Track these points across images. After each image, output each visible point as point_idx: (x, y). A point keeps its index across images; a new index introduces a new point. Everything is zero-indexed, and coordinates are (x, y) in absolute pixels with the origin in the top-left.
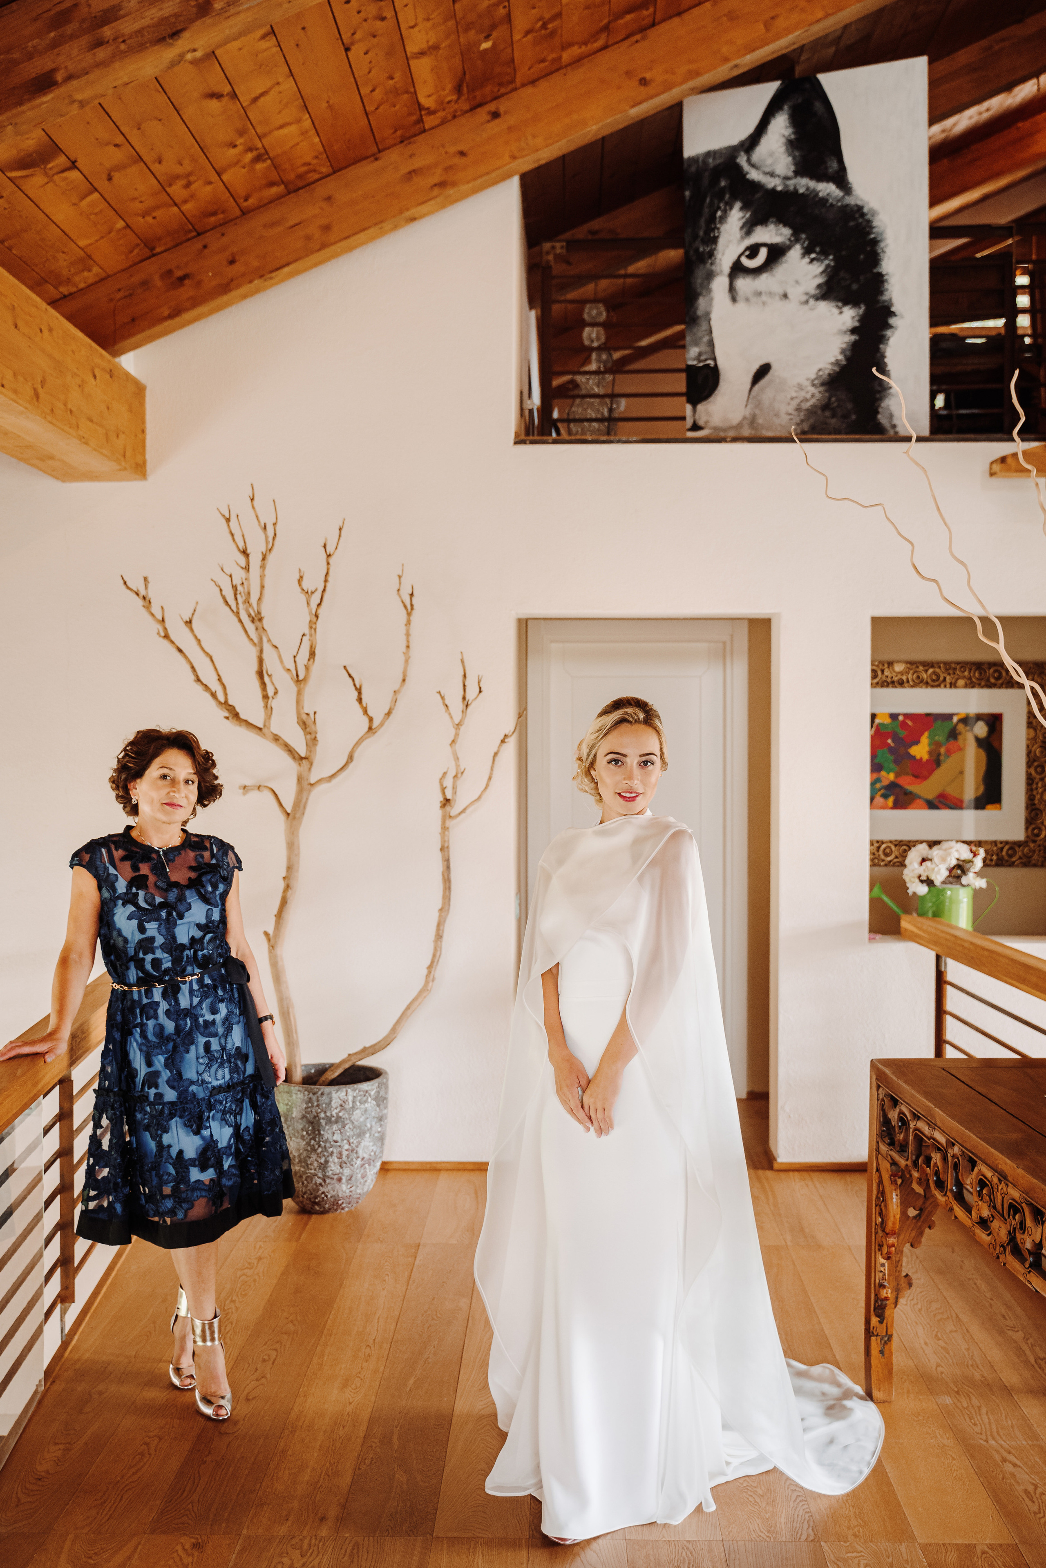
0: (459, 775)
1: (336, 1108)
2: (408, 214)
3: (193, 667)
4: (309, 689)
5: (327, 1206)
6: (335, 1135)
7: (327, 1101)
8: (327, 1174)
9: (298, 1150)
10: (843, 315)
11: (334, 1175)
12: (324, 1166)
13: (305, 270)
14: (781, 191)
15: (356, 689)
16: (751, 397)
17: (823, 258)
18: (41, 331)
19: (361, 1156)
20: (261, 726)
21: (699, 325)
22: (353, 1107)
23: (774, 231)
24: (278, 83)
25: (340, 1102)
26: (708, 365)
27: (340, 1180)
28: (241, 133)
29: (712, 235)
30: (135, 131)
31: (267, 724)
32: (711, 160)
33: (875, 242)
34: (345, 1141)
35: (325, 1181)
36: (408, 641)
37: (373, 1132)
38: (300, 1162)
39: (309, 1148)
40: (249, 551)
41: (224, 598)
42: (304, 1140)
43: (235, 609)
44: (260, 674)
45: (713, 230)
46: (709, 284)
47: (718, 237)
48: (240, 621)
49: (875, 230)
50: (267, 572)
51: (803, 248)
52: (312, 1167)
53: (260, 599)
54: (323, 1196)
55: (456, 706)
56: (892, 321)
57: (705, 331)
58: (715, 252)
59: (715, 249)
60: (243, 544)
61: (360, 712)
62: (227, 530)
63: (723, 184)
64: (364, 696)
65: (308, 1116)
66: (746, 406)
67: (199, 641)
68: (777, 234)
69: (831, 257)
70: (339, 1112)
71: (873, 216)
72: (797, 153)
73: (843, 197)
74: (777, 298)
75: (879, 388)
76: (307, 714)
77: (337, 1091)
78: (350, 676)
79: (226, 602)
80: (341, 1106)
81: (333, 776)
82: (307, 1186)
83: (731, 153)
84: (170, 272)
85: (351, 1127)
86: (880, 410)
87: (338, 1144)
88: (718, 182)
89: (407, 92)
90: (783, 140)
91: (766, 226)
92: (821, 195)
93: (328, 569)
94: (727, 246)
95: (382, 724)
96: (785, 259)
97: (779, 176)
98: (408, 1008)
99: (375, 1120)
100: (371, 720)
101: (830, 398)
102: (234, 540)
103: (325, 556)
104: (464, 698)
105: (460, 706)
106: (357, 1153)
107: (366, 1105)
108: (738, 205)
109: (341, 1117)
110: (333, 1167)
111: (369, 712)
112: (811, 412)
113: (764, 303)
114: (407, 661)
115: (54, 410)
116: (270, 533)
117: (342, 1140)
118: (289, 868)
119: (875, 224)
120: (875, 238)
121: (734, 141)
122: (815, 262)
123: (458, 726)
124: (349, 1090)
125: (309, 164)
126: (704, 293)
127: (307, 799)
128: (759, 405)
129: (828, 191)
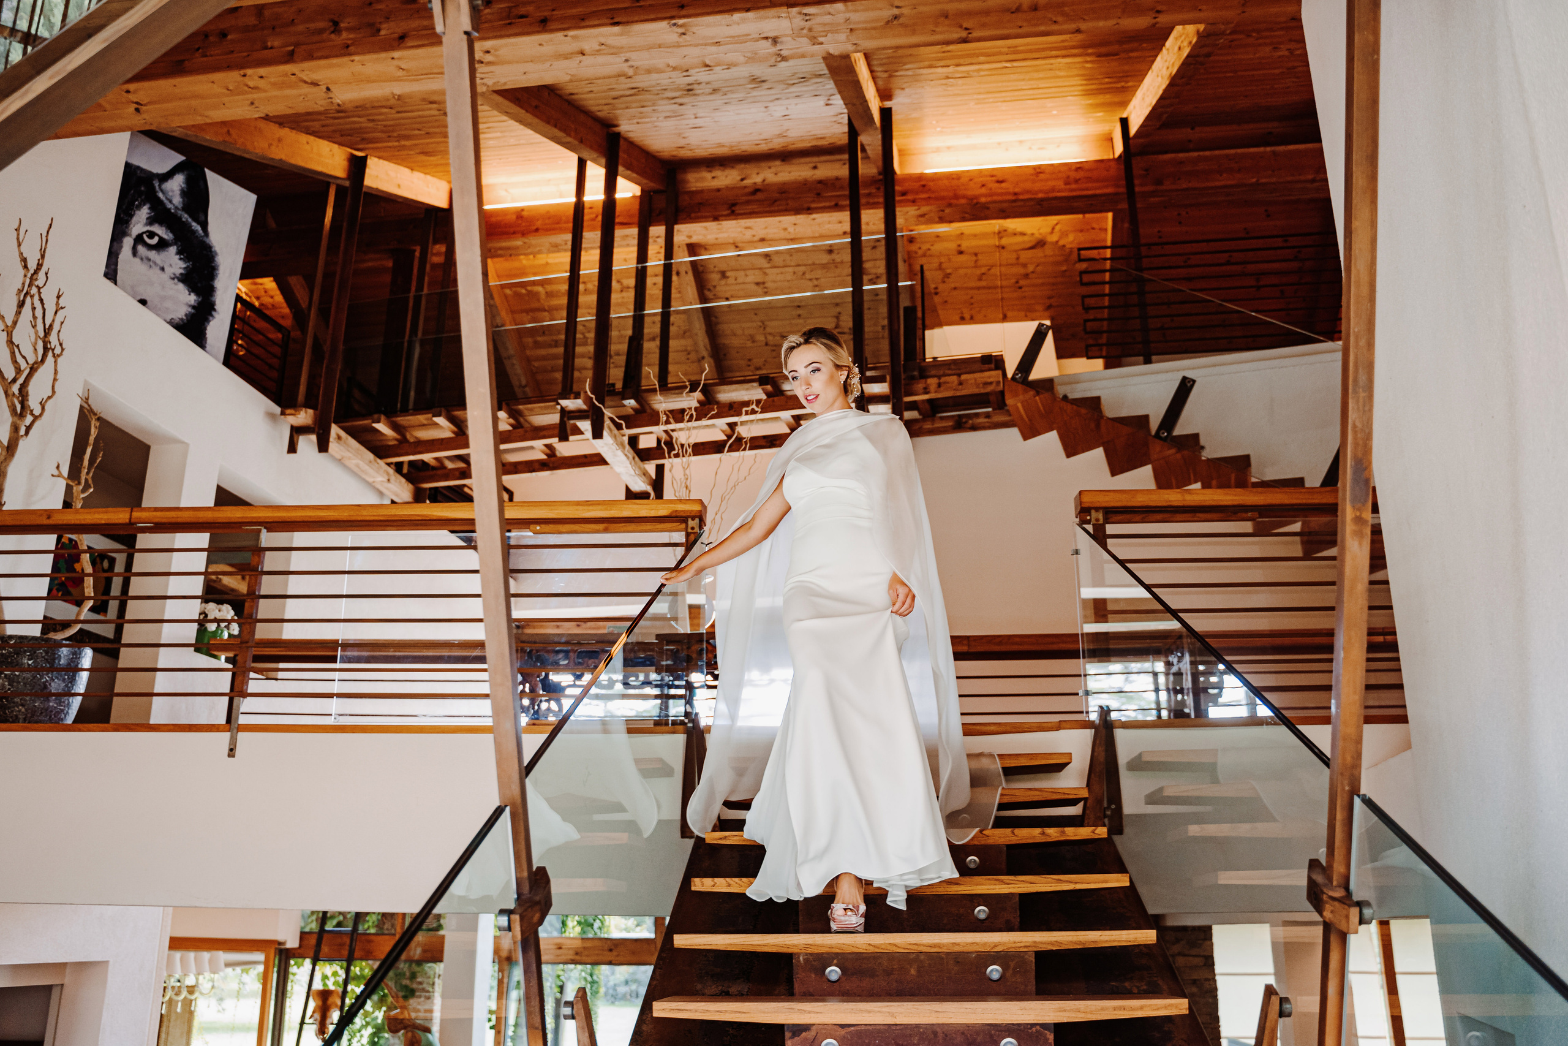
10: (190, 296)
14: (173, 213)
17: (187, 260)
23: (164, 231)
32: (139, 172)
33: (214, 269)
47: (133, 215)
51: (178, 249)
58: (130, 222)
68: (166, 234)
69: (191, 263)
71: (216, 255)
72: (186, 199)
74: (158, 268)
90: (180, 188)
91: (161, 226)
92: (193, 228)
96: (167, 249)
97: (174, 205)
113: (150, 266)
120: (214, 266)
121: (155, 171)
122: (182, 260)
129: (196, 228)
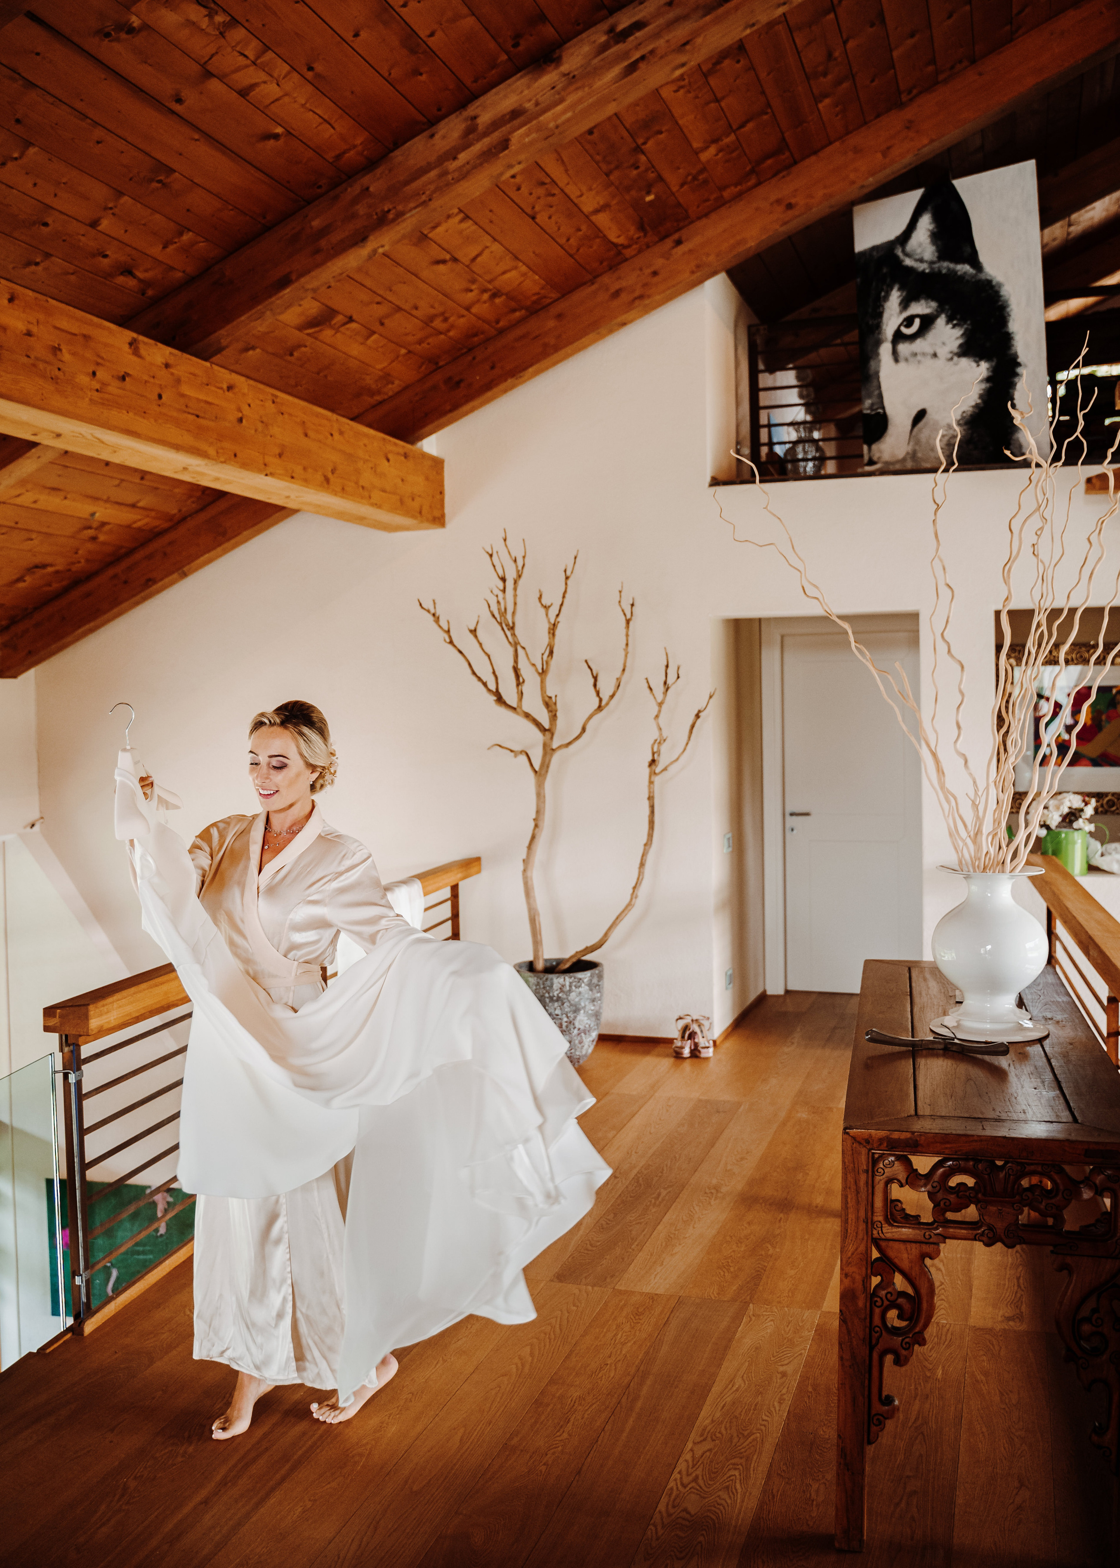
0: (662, 742)
1: (557, 990)
2: (619, 320)
3: (470, 665)
4: (550, 678)
6: (557, 1010)
7: (550, 984)
10: (980, 367)
13: (547, 368)
14: (928, 273)
15: (593, 678)
16: (912, 436)
17: (962, 323)
18: (332, 435)
20: (515, 705)
21: (871, 382)
22: (570, 990)
23: (924, 305)
24: (487, 247)
25: (560, 986)
26: (879, 412)
28: (473, 281)
29: (878, 311)
30: (388, 292)
31: (520, 704)
32: (875, 253)
33: (1002, 308)
36: (627, 640)
37: (587, 1010)
40: (505, 579)
41: (493, 613)
43: (497, 619)
44: (515, 668)
45: (879, 307)
46: (877, 349)
47: (882, 312)
48: (504, 633)
49: (1002, 299)
50: (518, 592)
51: (947, 316)
53: (514, 611)
55: (659, 689)
56: (1019, 370)
57: (876, 386)
58: (881, 324)
59: (881, 322)
60: (501, 572)
61: (594, 694)
62: (491, 564)
63: (885, 270)
64: (598, 684)
66: (909, 443)
67: (481, 644)
68: (927, 308)
69: (969, 322)
70: (560, 993)
71: (1000, 287)
72: (939, 243)
73: (976, 274)
74: (929, 357)
76: (550, 697)
77: (558, 977)
78: (589, 667)
79: (493, 616)
80: (561, 988)
81: (570, 743)
83: (890, 246)
84: (450, 379)
85: (569, 1005)
86: (1012, 442)
87: (559, 1017)
88: (881, 269)
89: (598, 237)
90: (929, 233)
91: (919, 301)
92: (959, 273)
93: (566, 588)
94: (889, 319)
95: (607, 704)
96: (933, 326)
97: (926, 262)
98: (617, 918)
99: (588, 1001)
100: (601, 700)
102: (495, 570)
103: (564, 579)
104: (665, 683)
105: (662, 688)
106: (574, 1024)
107: (580, 989)
108: (896, 287)
109: (561, 997)
111: (600, 694)
113: (919, 362)
114: (626, 656)
115: (345, 488)
116: (520, 563)
117: (562, 1014)
118: (538, 812)
119: (1001, 294)
120: (1002, 305)
123: (660, 704)
124: (567, 978)
125: (538, 294)
126: (874, 357)
127: (550, 761)
128: (918, 442)
129: (964, 270)
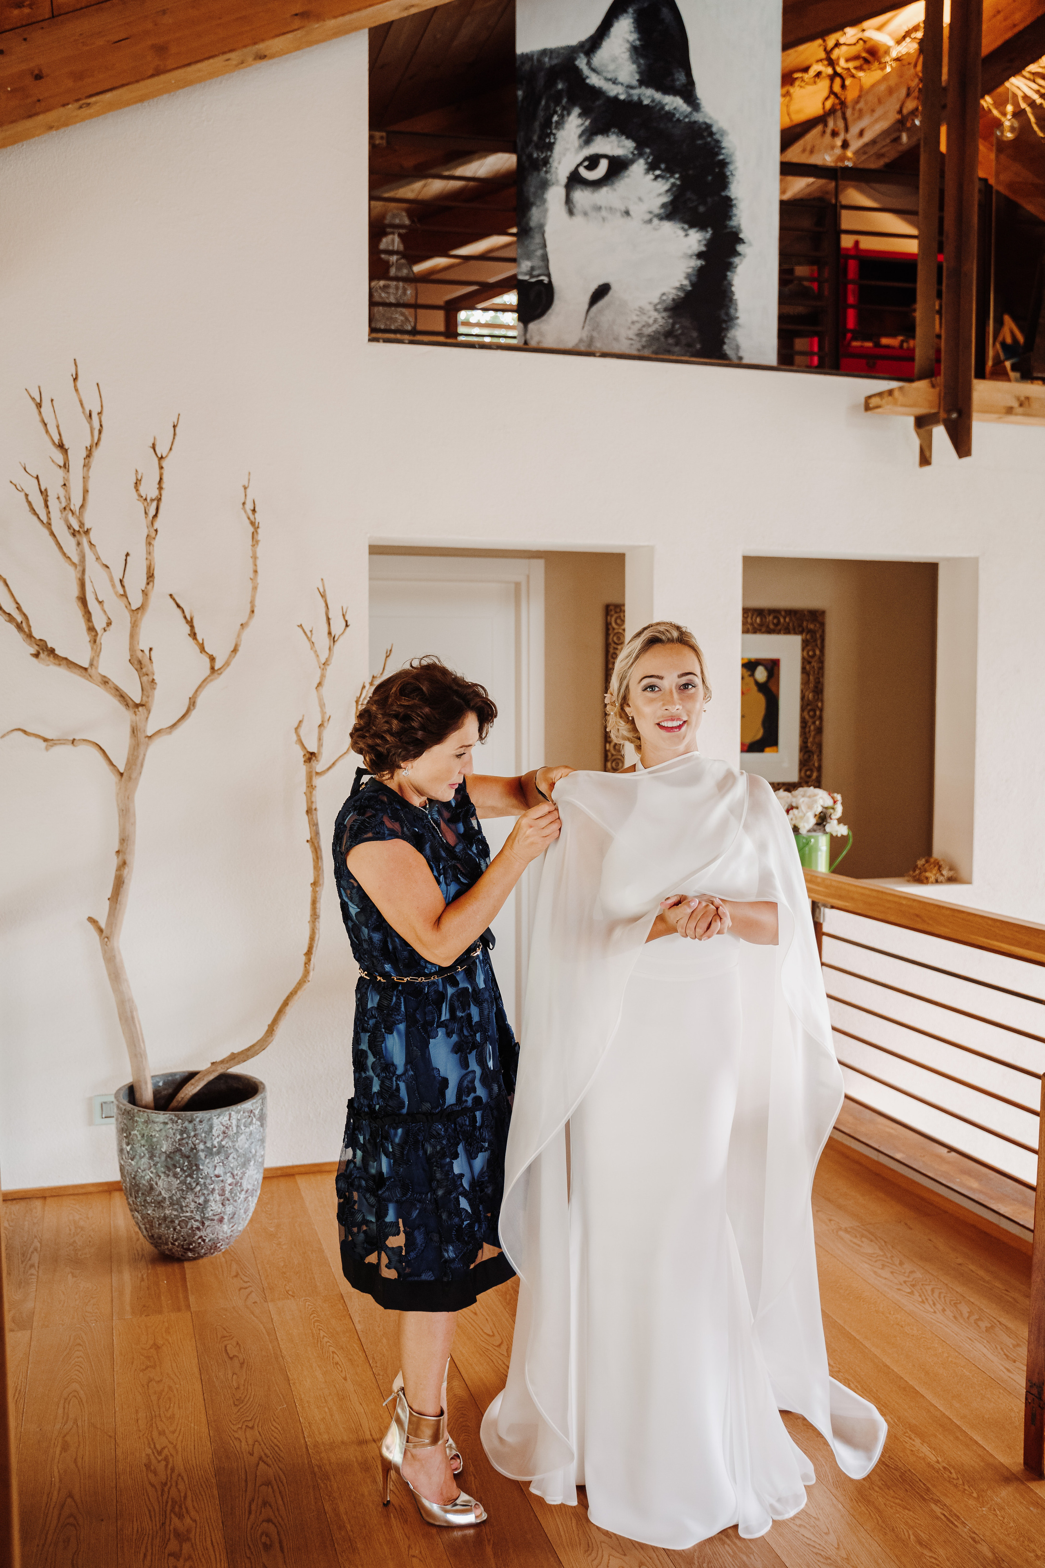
0: (325, 724)
1: (218, 1136)
2: (259, 47)
4: (145, 621)
5: (203, 1251)
6: (217, 1169)
7: (206, 1128)
8: (207, 1215)
9: (169, 1190)
10: (689, 238)
11: (214, 1215)
12: (202, 1207)
13: (128, 103)
14: (624, 100)
15: (187, 622)
16: (588, 318)
17: (668, 175)
19: (245, 1189)
20: (86, 665)
21: (532, 238)
22: (238, 1132)
23: (616, 143)
25: (223, 1128)
26: (542, 281)
27: (221, 1220)
29: (547, 140)
31: (95, 663)
32: (547, 60)
33: (724, 164)
34: (229, 1174)
35: (203, 1224)
36: (255, 565)
37: (257, 1158)
38: (172, 1204)
39: (184, 1187)
40: (66, 447)
41: (30, 503)
42: (177, 1178)
43: (44, 518)
44: (83, 600)
45: (548, 135)
46: (543, 193)
47: (554, 143)
48: (52, 534)
49: (723, 151)
51: (647, 163)
52: (188, 1209)
53: (82, 506)
54: (200, 1241)
55: (322, 640)
56: (740, 248)
57: (539, 244)
58: (551, 160)
59: (550, 156)
60: (59, 437)
62: (38, 418)
63: (560, 86)
64: (197, 630)
65: (183, 1149)
66: (583, 327)
68: (619, 147)
69: (677, 176)
70: (222, 1141)
71: (722, 135)
72: (642, 61)
73: (691, 113)
74: (618, 214)
75: (726, 318)
76: (142, 651)
77: (219, 1115)
78: (178, 606)
79: (32, 510)
80: (224, 1133)
81: (174, 726)
82: (180, 1231)
83: (572, 52)
85: (235, 1157)
86: (726, 340)
87: (220, 1178)
88: (555, 84)
90: (628, 46)
91: (608, 136)
92: (667, 108)
94: (564, 155)
95: (227, 664)
96: (627, 173)
97: (622, 84)
98: (286, 1004)
99: (260, 1142)
100: (212, 659)
101: (673, 325)
102: (47, 431)
103: (156, 460)
104: (330, 633)
105: (325, 641)
106: (241, 1186)
107: (250, 1127)
108: (576, 111)
109: (224, 1147)
110: (215, 1207)
111: (206, 649)
112: (653, 338)
113: (604, 219)
114: (254, 589)
116: (95, 424)
117: (225, 1173)
118: (124, 840)
119: (724, 145)
120: (724, 159)
121: (574, 41)
122: (659, 179)
123: (324, 665)
124: (233, 1113)
126: (538, 203)
127: (145, 755)
128: (596, 327)
129: (675, 105)
